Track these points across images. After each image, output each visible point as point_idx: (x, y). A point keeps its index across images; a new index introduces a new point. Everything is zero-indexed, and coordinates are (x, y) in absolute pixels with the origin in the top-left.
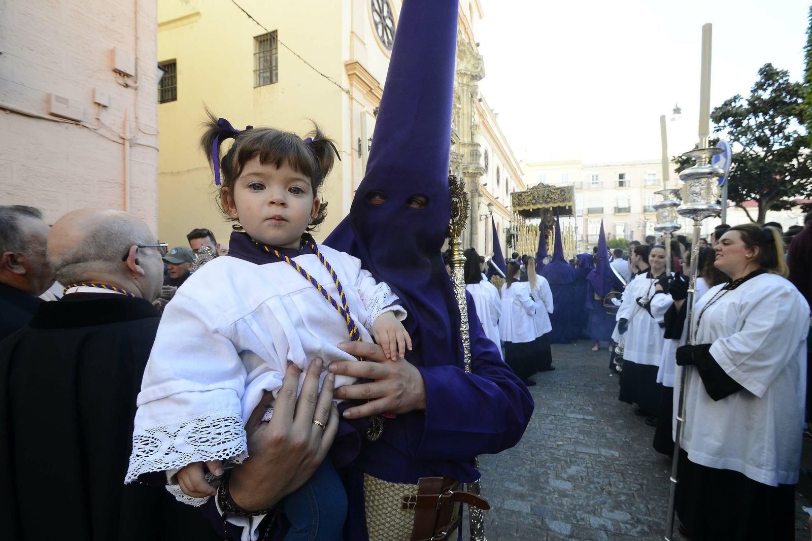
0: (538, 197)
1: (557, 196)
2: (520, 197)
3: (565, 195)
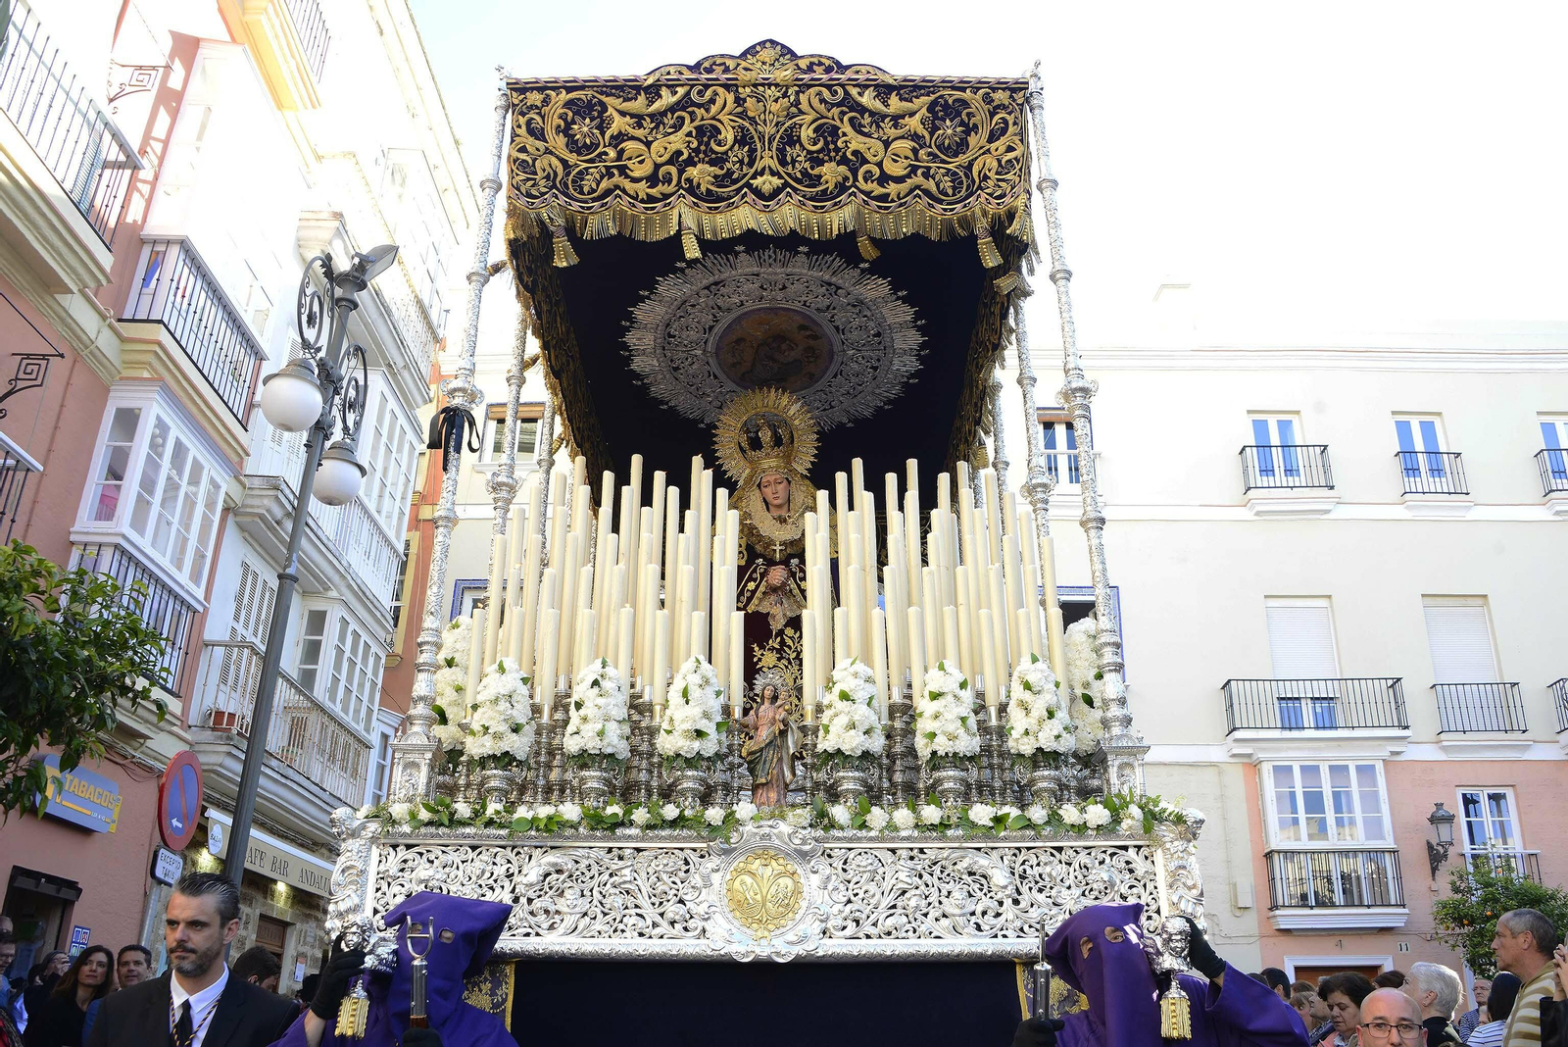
0: (743, 139)
1: (904, 146)
2: (583, 129)
3: (962, 146)
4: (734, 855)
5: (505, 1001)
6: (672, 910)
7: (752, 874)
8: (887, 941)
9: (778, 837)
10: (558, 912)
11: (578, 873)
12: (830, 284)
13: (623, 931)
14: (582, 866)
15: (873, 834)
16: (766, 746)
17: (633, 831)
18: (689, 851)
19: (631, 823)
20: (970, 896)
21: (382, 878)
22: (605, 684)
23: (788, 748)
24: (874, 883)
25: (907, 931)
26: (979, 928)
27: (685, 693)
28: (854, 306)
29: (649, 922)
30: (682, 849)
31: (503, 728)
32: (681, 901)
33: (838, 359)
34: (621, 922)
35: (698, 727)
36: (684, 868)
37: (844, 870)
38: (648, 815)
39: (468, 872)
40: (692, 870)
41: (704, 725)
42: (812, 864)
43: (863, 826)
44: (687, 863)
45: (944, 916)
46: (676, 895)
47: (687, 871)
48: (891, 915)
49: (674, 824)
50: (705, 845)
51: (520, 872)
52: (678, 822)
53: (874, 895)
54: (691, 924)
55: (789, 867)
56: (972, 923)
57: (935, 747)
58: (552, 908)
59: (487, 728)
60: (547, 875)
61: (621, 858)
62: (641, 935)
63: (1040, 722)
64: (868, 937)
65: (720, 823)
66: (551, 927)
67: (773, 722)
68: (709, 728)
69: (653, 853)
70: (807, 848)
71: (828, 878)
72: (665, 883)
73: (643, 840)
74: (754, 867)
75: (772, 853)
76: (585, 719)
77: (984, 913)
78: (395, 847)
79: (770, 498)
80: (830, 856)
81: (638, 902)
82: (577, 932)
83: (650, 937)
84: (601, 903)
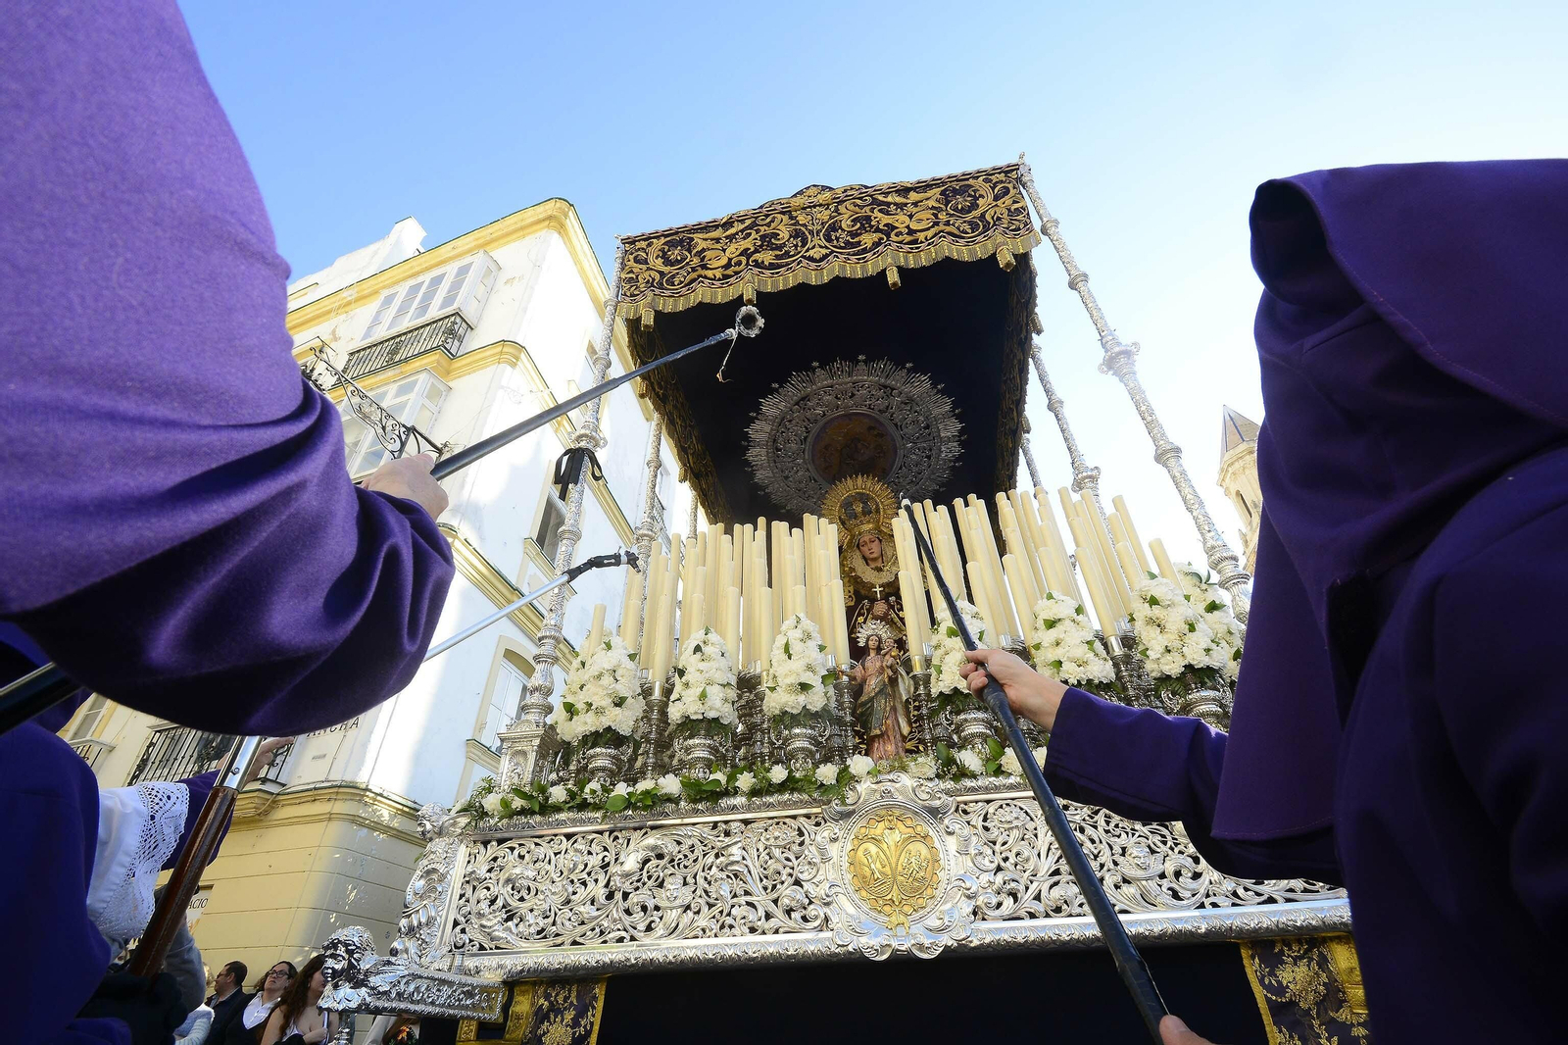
0: (796, 235)
1: (925, 214)
2: (675, 253)
4: (853, 819)
5: (588, 1033)
6: (788, 894)
7: (875, 840)
8: (1057, 921)
9: (901, 793)
10: (657, 908)
11: (681, 856)
12: (885, 387)
13: (731, 927)
14: (685, 848)
15: (1012, 780)
16: (876, 694)
17: (740, 800)
18: (802, 819)
19: (736, 792)
20: (1153, 852)
21: (468, 882)
22: (706, 649)
23: (900, 695)
24: (1025, 843)
25: (1081, 905)
26: (1176, 895)
27: (787, 649)
28: (906, 404)
29: (761, 913)
30: (794, 817)
31: (607, 702)
32: (798, 883)
33: (901, 453)
34: (729, 914)
35: (803, 680)
36: (799, 840)
37: (986, 829)
38: (754, 780)
39: (560, 866)
40: (807, 841)
41: (807, 678)
42: (946, 821)
43: (999, 771)
44: (801, 834)
45: (1126, 881)
46: (791, 875)
47: (802, 844)
48: (1056, 884)
49: (782, 787)
50: (819, 810)
51: (616, 860)
52: (789, 785)
53: (1027, 860)
54: (811, 911)
55: (919, 828)
56: (1164, 889)
57: (1064, 676)
58: (650, 904)
59: (591, 705)
60: (646, 861)
61: (727, 834)
62: (753, 930)
63: (1182, 636)
64: (1032, 916)
65: (834, 782)
66: (649, 928)
67: (881, 670)
68: (815, 681)
69: (762, 824)
70: (937, 803)
71: (967, 840)
72: (778, 860)
73: (749, 809)
74: (878, 831)
75: (897, 812)
76: (687, 685)
77: (1178, 874)
78: (486, 843)
79: (867, 553)
80: (965, 812)
81: (748, 887)
82: (677, 932)
83: (764, 933)
84: (706, 892)
